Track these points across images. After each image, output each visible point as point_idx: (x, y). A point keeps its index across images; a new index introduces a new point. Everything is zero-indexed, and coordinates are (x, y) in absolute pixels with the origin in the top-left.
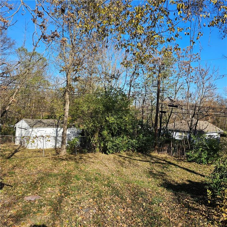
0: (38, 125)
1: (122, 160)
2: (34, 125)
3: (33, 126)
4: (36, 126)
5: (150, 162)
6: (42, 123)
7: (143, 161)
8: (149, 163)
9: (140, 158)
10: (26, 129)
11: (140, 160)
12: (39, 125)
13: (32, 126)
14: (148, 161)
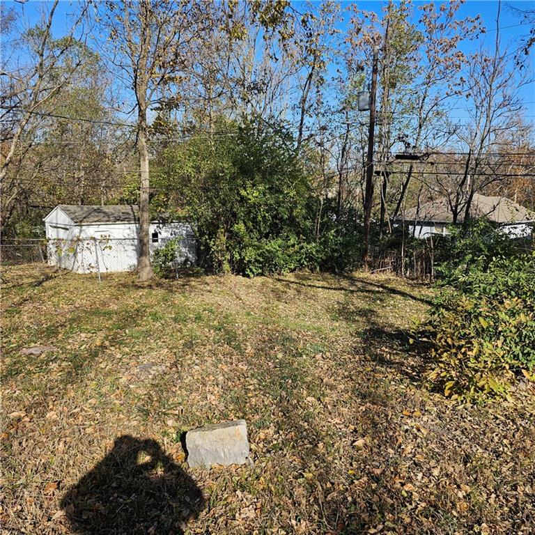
0: (92, 219)
1: (281, 288)
2: (85, 218)
3: (81, 222)
4: (87, 222)
5: (345, 290)
6: (102, 215)
7: (330, 288)
8: (343, 292)
9: (325, 283)
10: (67, 229)
11: (322, 287)
12: (96, 219)
13: (79, 222)
14: (341, 289)
